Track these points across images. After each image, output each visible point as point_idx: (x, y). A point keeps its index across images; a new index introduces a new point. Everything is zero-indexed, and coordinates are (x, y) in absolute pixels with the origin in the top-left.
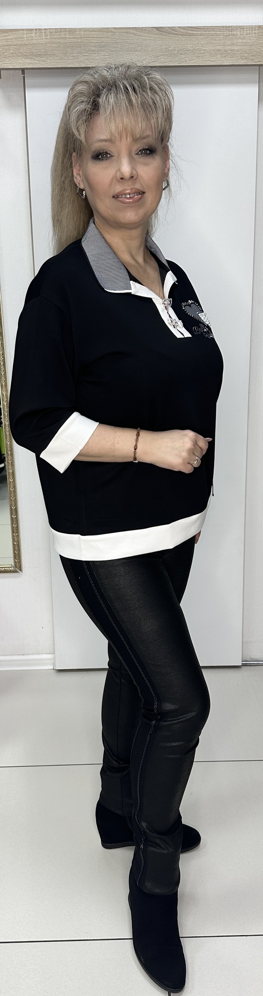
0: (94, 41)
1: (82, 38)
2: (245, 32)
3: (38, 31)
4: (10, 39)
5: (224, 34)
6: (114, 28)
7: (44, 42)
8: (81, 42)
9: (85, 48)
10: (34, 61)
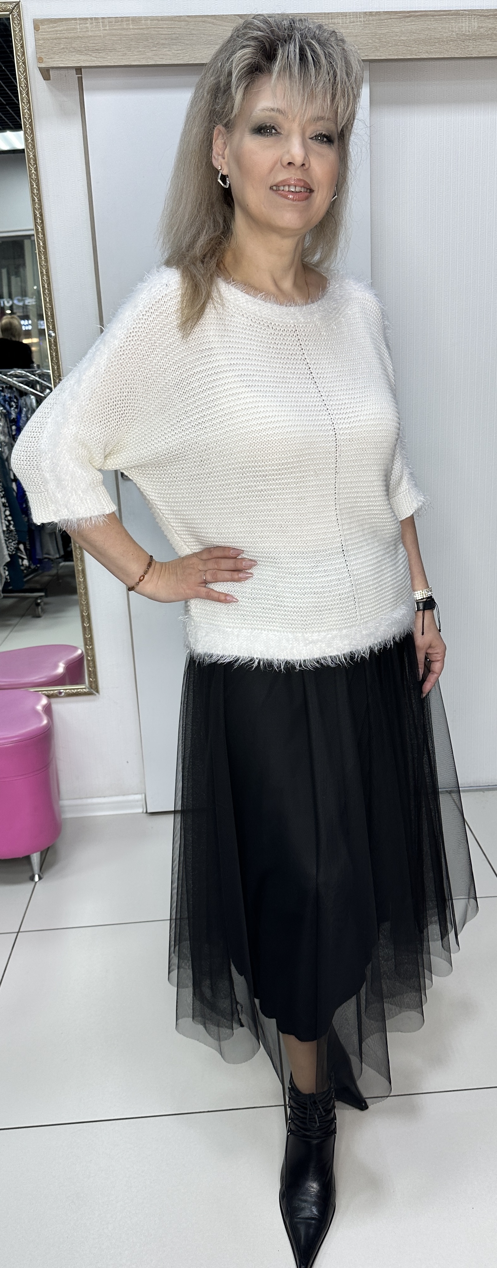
0: (164, 33)
1: (149, 28)
2: (348, 20)
3: (94, 21)
4: (61, 31)
6: (188, 16)
7: (102, 34)
8: (147, 34)
9: (153, 41)
10: (90, 58)
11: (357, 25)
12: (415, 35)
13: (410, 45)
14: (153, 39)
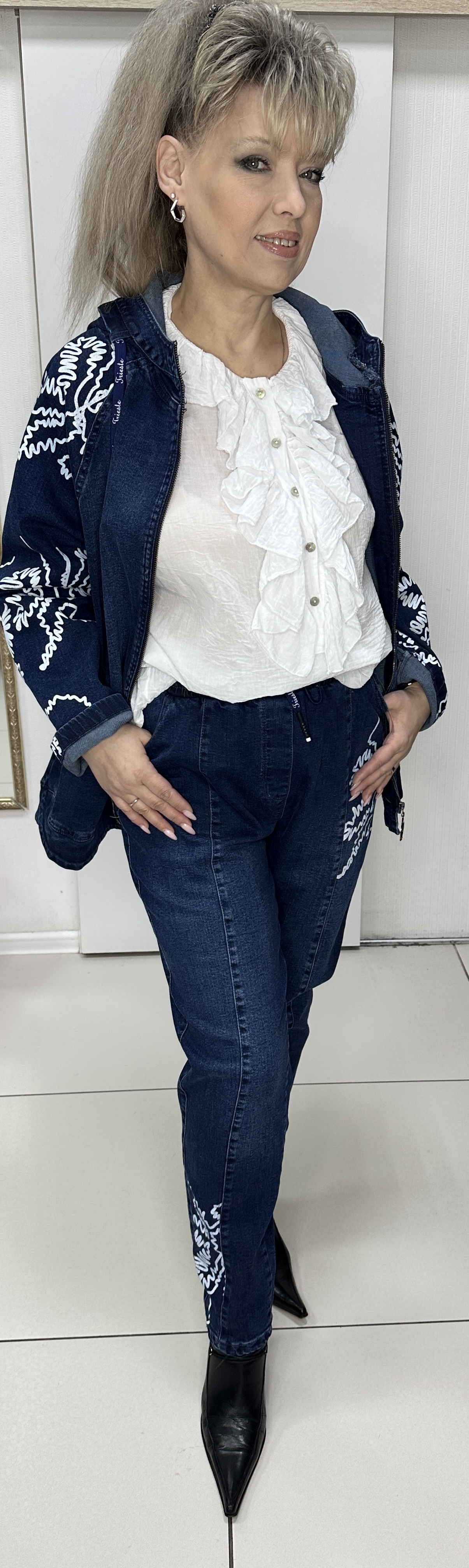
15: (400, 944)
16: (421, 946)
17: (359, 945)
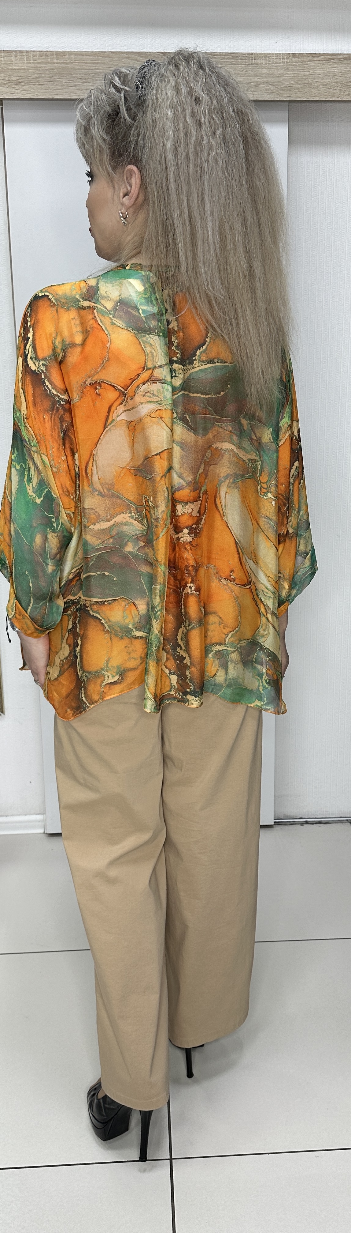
0: (88, 68)
1: (73, 63)
2: (271, 60)
3: (18, 54)
5: (245, 62)
6: (112, 52)
7: (26, 67)
8: (71, 68)
9: (76, 76)
10: (13, 90)
11: (280, 66)
12: (338, 77)
13: (332, 88)
14: (76, 74)
15: (307, 823)
16: (324, 825)
17: (273, 824)
